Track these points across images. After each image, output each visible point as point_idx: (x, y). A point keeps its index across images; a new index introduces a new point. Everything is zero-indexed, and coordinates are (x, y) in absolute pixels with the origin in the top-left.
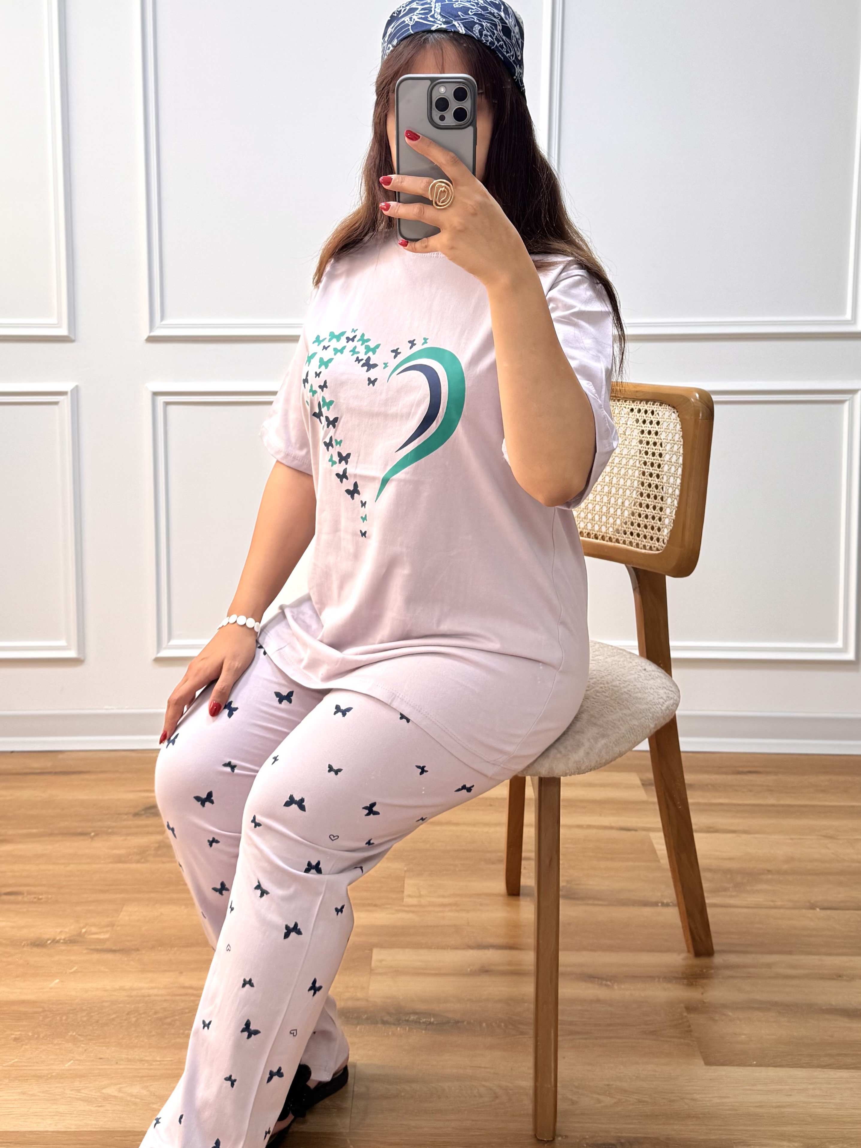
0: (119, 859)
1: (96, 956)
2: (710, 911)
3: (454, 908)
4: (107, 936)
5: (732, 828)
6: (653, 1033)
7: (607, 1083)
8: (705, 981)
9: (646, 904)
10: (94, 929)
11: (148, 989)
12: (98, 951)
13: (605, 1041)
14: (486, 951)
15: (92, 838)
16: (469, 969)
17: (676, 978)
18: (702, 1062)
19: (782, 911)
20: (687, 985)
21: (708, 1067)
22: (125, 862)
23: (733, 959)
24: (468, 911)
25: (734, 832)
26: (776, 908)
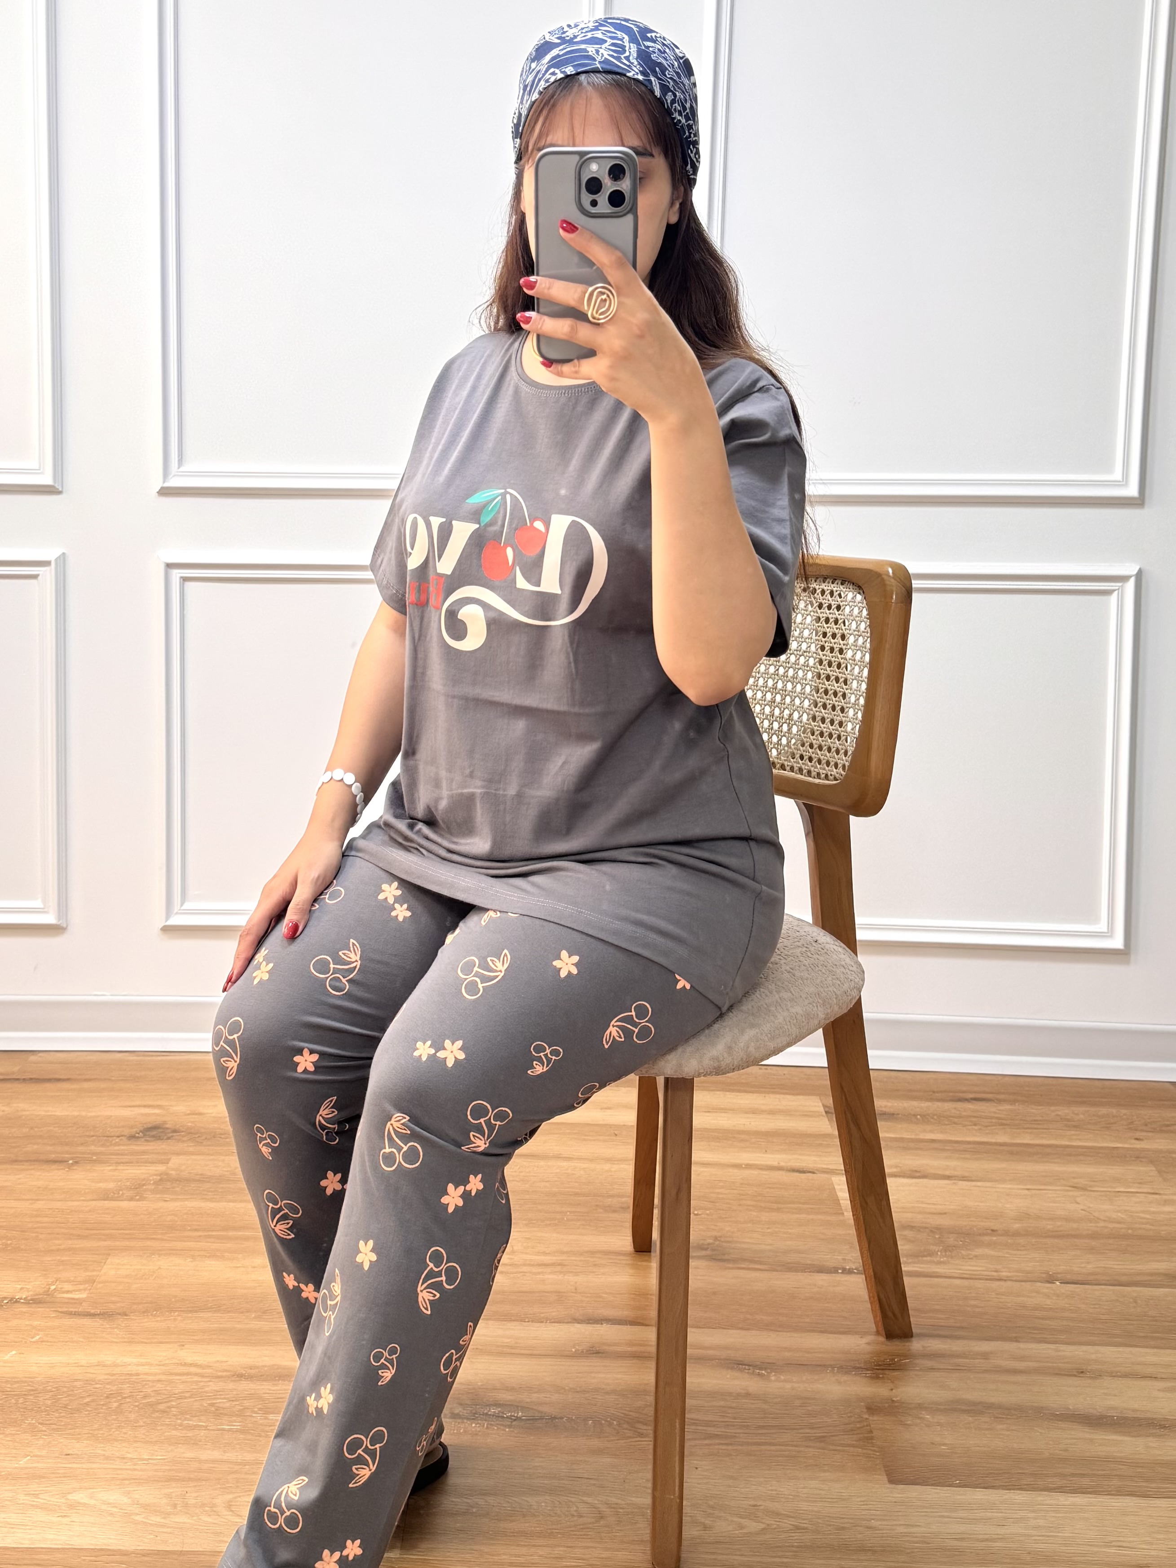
0: (106, 1196)
1: (68, 1322)
2: (907, 1280)
3: (559, 1268)
4: (83, 1295)
5: (947, 1173)
6: (821, 1439)
7: (752, 1503)
8: (896, 1373)
9: (821, 1270)
10: (67, 1287)
11: (138, 1365)
12: (70, 1314)
13: (754, 1448)
14: (598, 1326)
15: (70, 1167)
16: (574, 1350)
17: (856, 1368)
18: (885, 1478)
19: (1009, 1283)
20: (871, 1378)
21: (893, 1486)
22: (113, 1199)
23: (935, 1345)
24: (576, 1274)
25: (948, 1178)
26: (1000, 1280)
